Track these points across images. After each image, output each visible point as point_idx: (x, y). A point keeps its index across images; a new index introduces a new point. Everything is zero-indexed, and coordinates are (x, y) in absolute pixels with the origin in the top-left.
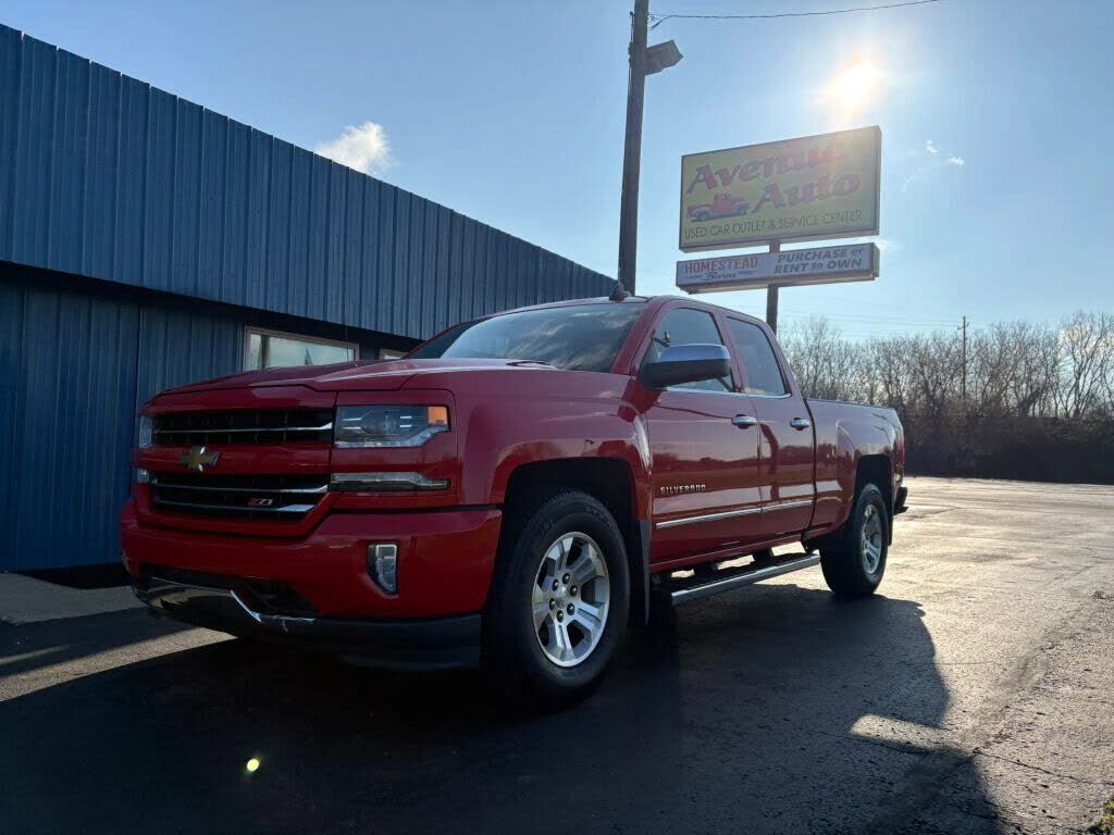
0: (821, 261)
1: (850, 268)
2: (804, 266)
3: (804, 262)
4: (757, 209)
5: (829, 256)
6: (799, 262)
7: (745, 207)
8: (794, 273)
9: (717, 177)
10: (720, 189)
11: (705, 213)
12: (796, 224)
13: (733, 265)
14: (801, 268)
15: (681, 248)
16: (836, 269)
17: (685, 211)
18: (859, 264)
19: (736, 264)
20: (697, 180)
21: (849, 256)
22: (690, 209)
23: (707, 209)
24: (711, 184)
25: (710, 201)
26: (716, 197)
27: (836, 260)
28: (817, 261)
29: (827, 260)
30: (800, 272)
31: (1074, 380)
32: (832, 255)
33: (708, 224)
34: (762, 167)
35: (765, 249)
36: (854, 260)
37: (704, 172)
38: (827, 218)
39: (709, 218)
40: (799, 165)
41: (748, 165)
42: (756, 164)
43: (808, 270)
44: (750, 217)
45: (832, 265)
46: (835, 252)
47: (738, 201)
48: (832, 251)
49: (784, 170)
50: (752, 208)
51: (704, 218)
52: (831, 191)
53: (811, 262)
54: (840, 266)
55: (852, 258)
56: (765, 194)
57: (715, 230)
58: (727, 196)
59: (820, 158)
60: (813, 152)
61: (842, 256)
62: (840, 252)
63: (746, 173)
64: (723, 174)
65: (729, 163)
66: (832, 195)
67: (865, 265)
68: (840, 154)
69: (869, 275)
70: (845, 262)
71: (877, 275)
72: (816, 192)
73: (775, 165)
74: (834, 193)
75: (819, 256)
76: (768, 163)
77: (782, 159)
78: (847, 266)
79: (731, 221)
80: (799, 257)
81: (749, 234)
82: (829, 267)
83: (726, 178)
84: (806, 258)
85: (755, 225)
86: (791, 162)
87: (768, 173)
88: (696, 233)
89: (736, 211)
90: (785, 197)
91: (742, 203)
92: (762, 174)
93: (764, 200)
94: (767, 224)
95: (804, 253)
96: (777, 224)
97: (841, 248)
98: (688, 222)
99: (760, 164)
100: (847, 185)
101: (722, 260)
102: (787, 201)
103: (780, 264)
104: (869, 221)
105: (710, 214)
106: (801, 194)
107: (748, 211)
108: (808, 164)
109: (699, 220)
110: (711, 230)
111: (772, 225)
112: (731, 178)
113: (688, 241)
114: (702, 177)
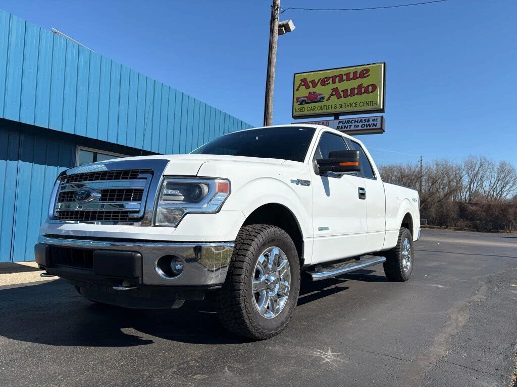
0: (358, 124)
1: (371, 127)
2: (350, 126)
3: (350, 124)
4: (328, 99)
5: (362, 122)
6: (348, 124)
7: (323, 98)
9: (310, 84)
10: (311, 89)
11: (305, 100)
12: (347, 106)
15: (293, 117)
16: (365, 128)
17: (295, 100)
18: (376, 126)
20: (301, 85)
21: (371, 122)
22: (298, 99)
24: (307, 87)
25: (307, 95)
26: (309, 93)
27: (365, 123)
28: (356, 124)
29: (361, 124)
30: (348, 129)
31: (469, 186)
32: (363, 121)
33: (306, 106)
34: (331, 79)
35: (333, 118)
36: (374, 124)
37: (304, 81)
38: (362, 104)
39: (306, 103)
40: (348, 79)
41: (324, 78)
42: (328, 78)
43: (352, 128)
44: (325, 103)
45: (363, 126)
46: (364, 120)
47: (320, 95)
48: (363, 119)
49: (341, 80)
50: (326, 98)
51: (304, 103)
52: (363, 91)
53: (354, 124)
54: (367, 127)
55: (373, 123)
56: (332, 92)
57: (309, 109)
58: (314, 93)
59: (358, 76)
60: (355, 73)
61: (368, 122)
62: (367, 120)
63: (324, 82)
64: (313, 82)
65: (316, 77)
66: (363, 93)
67: (379, 126)
68: (366, 75)
69: (380, 131)
70: (369, 124)
71: (384, 132)
72: (356, 91)
73: (337, 79)
74: (365, 92)
75: (357, 122)
76: (334, 78)
77: (340, 76)
78: (370, 126)
79: (316, 104)
80: (348, 122)
81: (325, 111)
82: (362, 127)
83: (314, 84)
84: (351, 123)
85: (328, 107)
86: (344, 77)
87: (334, 82)
88: (300, 110)
89: (319, 100)
90: (342, 94)
91: (321, 96)
92: (331, 83)
93: (332, 95)
94: (333, 106)
95: (351, 120)
96: (338, 107)
97: (367, 118)
98: (297, 105)
99: (330, 78)
100: (370, 89)
101: (312, 123)
102: (342, 96)
103: (339, 125)
104: (380, 106)
105: (307, 101)
106: (349, 93)
107: (324, 100)
108: (353, 79)
109: (302, 104)
110: (307, 109)
111: (336, 107)
112: (317, 85)
113: (296, 114)
114: (303, 83)
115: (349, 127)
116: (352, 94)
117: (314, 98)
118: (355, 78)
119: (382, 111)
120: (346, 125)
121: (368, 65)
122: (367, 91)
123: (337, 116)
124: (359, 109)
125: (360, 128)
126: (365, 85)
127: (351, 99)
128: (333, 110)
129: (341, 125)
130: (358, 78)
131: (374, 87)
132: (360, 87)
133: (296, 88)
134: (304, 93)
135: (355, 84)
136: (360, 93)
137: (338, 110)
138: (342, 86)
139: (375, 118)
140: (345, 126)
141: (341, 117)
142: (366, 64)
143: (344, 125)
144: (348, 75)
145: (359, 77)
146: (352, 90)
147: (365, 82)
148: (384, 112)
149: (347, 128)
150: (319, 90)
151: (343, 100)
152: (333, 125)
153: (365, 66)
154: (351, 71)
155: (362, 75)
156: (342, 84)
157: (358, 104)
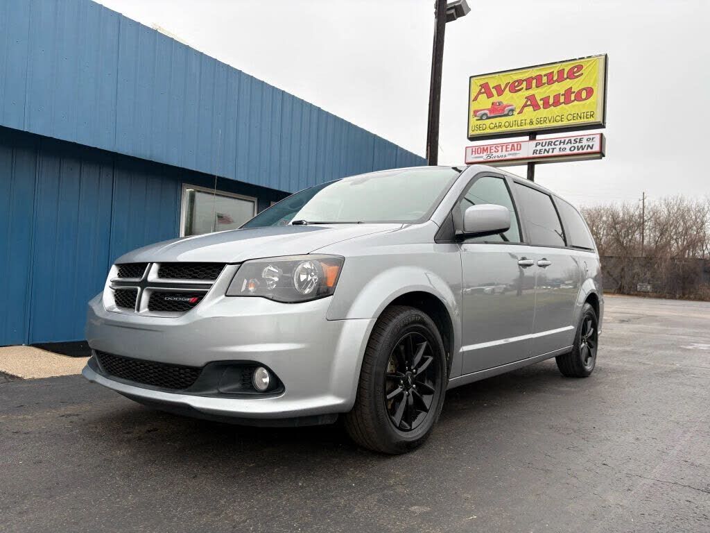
0: (565, 146)
1: (585, 151)
2: (553, 149)
3: (553, 146)
4: (520, 112)
5: (571, 143)
6: (550, 147)
7: (512, 110)
8: (546, 154)
9: (494, 92)
10: (496, 98)
11: (486, 114)
12: (547, 121)
13: (504, 148)
15: (469, 138)
16: (576, 151)
17: (472, 113)
18: (591, 148)
19: (506, 148)
20: (480, 93)
21: (585, 143)
22: (476, 112)
23: (487, 112)
24: (490, 95)
25: (489, 106)
26: (493, 104)
27: (576, 145)
28: (562, 146)
29: (569, 145)
30: (550, 154)
32: (573, 142)
33: (488, 122)
34: (525, 83)
35: (527, 138)
36: (589, 146)
37: (485, 87)
38: (570, 117)
39: (488, 118)
40: (551, 81)
41: (515, 82)
42: (520, 82)
43: (556, 152)
44: (516, 117)
45: (572, 149)
46: (575, 140)
47: (508, 106)
48: (573, 139)
49: (539, 85)
50: (518, 110)
51: (484, 117)
52: (573, 98)
53: (558, 147)
54: (578, 149)
55: (587, 144)
56: (527, 102)
57: (492, 126)
58: (500, 103)
59: (565, 76)
60: (561, 72)
61: (580, 142)
62: (578, 140)
63: (514, 88)
64: (498, 88)
65: (503, 81)
66: (573, 101)
67: (596, 148)
68: (579, 73)
69: (599, 155)
70: (582, 146)
71: (604, 156)
72: (562, 99)
73: (534, 81)
74: (575, 100)
75: (564, 143)
76: (529, 81)
77: (539, 78)
78: (583, 149)
79: (503, 120)
80: (550, 144)
81: (515, 128)
82: (570, 150)
83: (500, 91)
84: (554, 144)
85: (519, 122)
86: (545, 80)
87: (529, 87)
88: (479, 128)
89: (506, 113)
90: (541, 103)
91: (510, 108)
92: (525, 88)
93: (525, 106)
94: (528, 121)
95: (554, 141)
96: (535, 122)
97: (579, 138)
98: (473, 121)
99: (523, 81)
100: (584, 95)
101: (496, 146)
102: (542, 106)
103: (536, 148)
104: (598, 119)
105: (489, 115)
106: (551, 101)
107: (515, 113)
108: (557, 81)
109: (481, 119)
110: (489, 126)
111: (531, 123)
112: (503, 91)
113: (474, 133)
114: (483, 90)
115: (551, 150)
116: (557, 103)
117: (498, 111)
118: (561, 78)
119: (601, 125)
120: (547, 148)
121: (580, 59)
122: (578, 97)
123: (532, 134)
124: (565, 123)
125: (568, 152)
126: (575, 89)
127: (554, 111)
128: (528, 127)
129: (539, 147)
130: (566, 79)
131: (590, 92)
132: (569, 92)
133: (472, 98)
134: (484, 103)
135: (559, 88)
136: (568, 101)
137: (535, 127)
138: (539, 93)
139: (591, 137)
140: (545, 150)
141: (538, 137)
142: (577, 58)
143: (544, 148)
144: (550, 75)
145: (567, 78)
146: (557, 97)
147: (576, 85)
148: (604, 127)
149: (548, 152)
150: (507, 98)
151: (543, 113)
152: (527, 148)
153: (575, 62)
154: (555, 69)
155: (572, 75)
156: (540, 90)
157: (565, 117)
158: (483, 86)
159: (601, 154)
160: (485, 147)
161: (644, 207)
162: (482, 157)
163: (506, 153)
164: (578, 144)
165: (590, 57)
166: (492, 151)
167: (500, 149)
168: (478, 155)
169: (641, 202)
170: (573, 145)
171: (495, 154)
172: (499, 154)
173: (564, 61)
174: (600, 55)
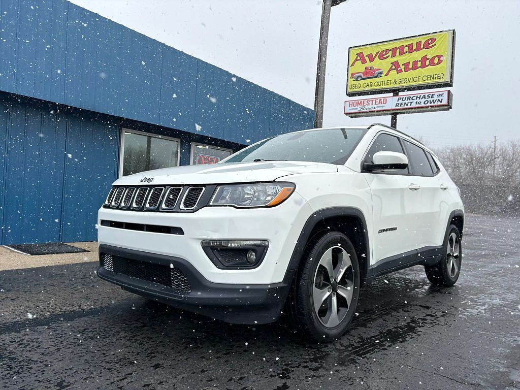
0: (420, 100)
1: (436, 104)
2: (411, 103)
3: (411, 101)
4: (387, 75)
6: (408, 101)
7: (381, 73)
8: (406, 107)
9: (367, 59)
10: (368, 64)
11: (360, 76)
12: (407, 81)
13: (374, 102)
14: (409, 104)
15: (347, 94)
16: (429, 104)
17: (350, 75)
18: (441, 102)
19: (376, 102)
20: (356, 60)
21: (436, 98)
22: (352, 75)
23: (361, 74)
24: (364, 62)
25: (363, 70)
26: (366, 68)
27: (429, 100)
28: (418, 100)
29: (424, 100)
30: (409, 106)
32: (426, 97)
33: (362, 82)
34: (391, 52)
35: (392, 94)
36: (439, 100)
38: (425, 78)
39: (362, 79)
40: (411, 51)
41: (383, 52)
42: (387, 51)
43: (414, 105)
44: (383, 78)
45: (426, 102)
46: (428, 96)
47: (377, 70)
48: (426, 95)
49: (402, 53)
50: (385, 73)
51: (359, 78)
52: (427, 63)
53: (415, 101)
54: (431, 103)
55: (438, 98)
56: (392, 66)
57: (365, 85)
58: (372, 68)
59: (422, 47)
60: (419, 44)
61: (432, 97)
62: (431, 96)
63: (382, 56)
64: (370, 56)
65: (373, 51)
66: (428, 66)
67: (445, 102)
68: (433, 44)
69: (446, 107)
70: (433, 100)
71: (451, 108)
72: (419, 64)
73: (398, 51)
75: (420, 98)
76: (394, 51)
77: (402, 48)
78: (434, 103)
79: (374, 80)
80: (409, 98)
81: (382, 87)
82: (424, 103)
83: (372, 59)
84: (412, 99)
85: (386, 83)
86: (406, 49)
87: (394, 55)
88: (355, 86)
89: (376, 75)
90: (403, 67)
91: (379, 71)
92: (390, 56)
93: (391, 69)
94: (393, 81)
95: (412, 96)
96: (398, 82)
97: (432, 94)
98: (351, 81)
99: (390, 50)
100: (436, 61)
101: (368, 100)
102: (403, 70)
103: (398, 102)
104: (447, 79)
105: (363, 77)
106: (411, 66)
107: (382, 75)
108: (415, 50)
109: (357, 80)
110: (363, 85)
111: (395, 82)
112: (374, 58)
113: (351, 91)
114: (359, 58)
116: (415, 67)
117: (369, 74)
118: (419, 48)
119: (449, 84)
121: (434, 33)
122: (432, 63)
123: (395, 92)
124: (421, 82)
125: (422, 105)
126: (429, 57)
127: (413, 74)
128: (392, 86)
129: (400, 101)
130: (422, 49)
131: (441, 58)
132: (424, 59)
133: (350, 64)
134: (360, 68)
135: (417, 56)
136: (424, 66)
137: (398, 86)
138: (402, 60)
139: (441, 93)
140: (405, 103)
141: (400, 94)
142: (431, 32)
143: (404, 102)
144: (410, 46)
145: (424, 48)
146: (415, 63)
147: (430, 53)
148: (451, 86)
149: (407, 105)
150: (377, 64)
151: (404, 75)
152: (391, 102)
153: (430, 35)
154: (415, 41)
155: (427, 46)
156: (402, 57)
157: (421, 78)
158: (359, 55)
159: (448, 107)
160: (360, 102)
161: (495, 147)
162: (357, 109)
163: (376, 106)
164: (430, 99)
165: (442, 32)
166: (364, 104)
167: (370, 102)
168: (354, 108)
169: (493, 144)
170: (426, 99)
171: (367, 107)
172: (370, 106)
173: (421, 35)
174: (449, 30)
